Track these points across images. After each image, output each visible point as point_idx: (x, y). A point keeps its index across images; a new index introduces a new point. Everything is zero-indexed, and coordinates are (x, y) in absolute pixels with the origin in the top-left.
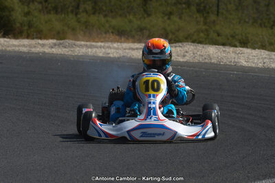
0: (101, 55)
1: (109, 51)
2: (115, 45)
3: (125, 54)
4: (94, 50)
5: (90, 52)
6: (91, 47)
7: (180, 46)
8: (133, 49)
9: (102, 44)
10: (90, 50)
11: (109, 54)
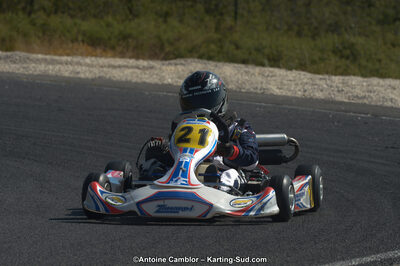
0: (67, 74)
1: (79, 69)
2: (88, 60)
3: (102, 74)
4: (57, 67)
5: (52, 70)
6: (53, 62)
7: (182, 64)
8: (114, 67)
9: (69, 59)
10: (51, 67)
11: (78, 73)
